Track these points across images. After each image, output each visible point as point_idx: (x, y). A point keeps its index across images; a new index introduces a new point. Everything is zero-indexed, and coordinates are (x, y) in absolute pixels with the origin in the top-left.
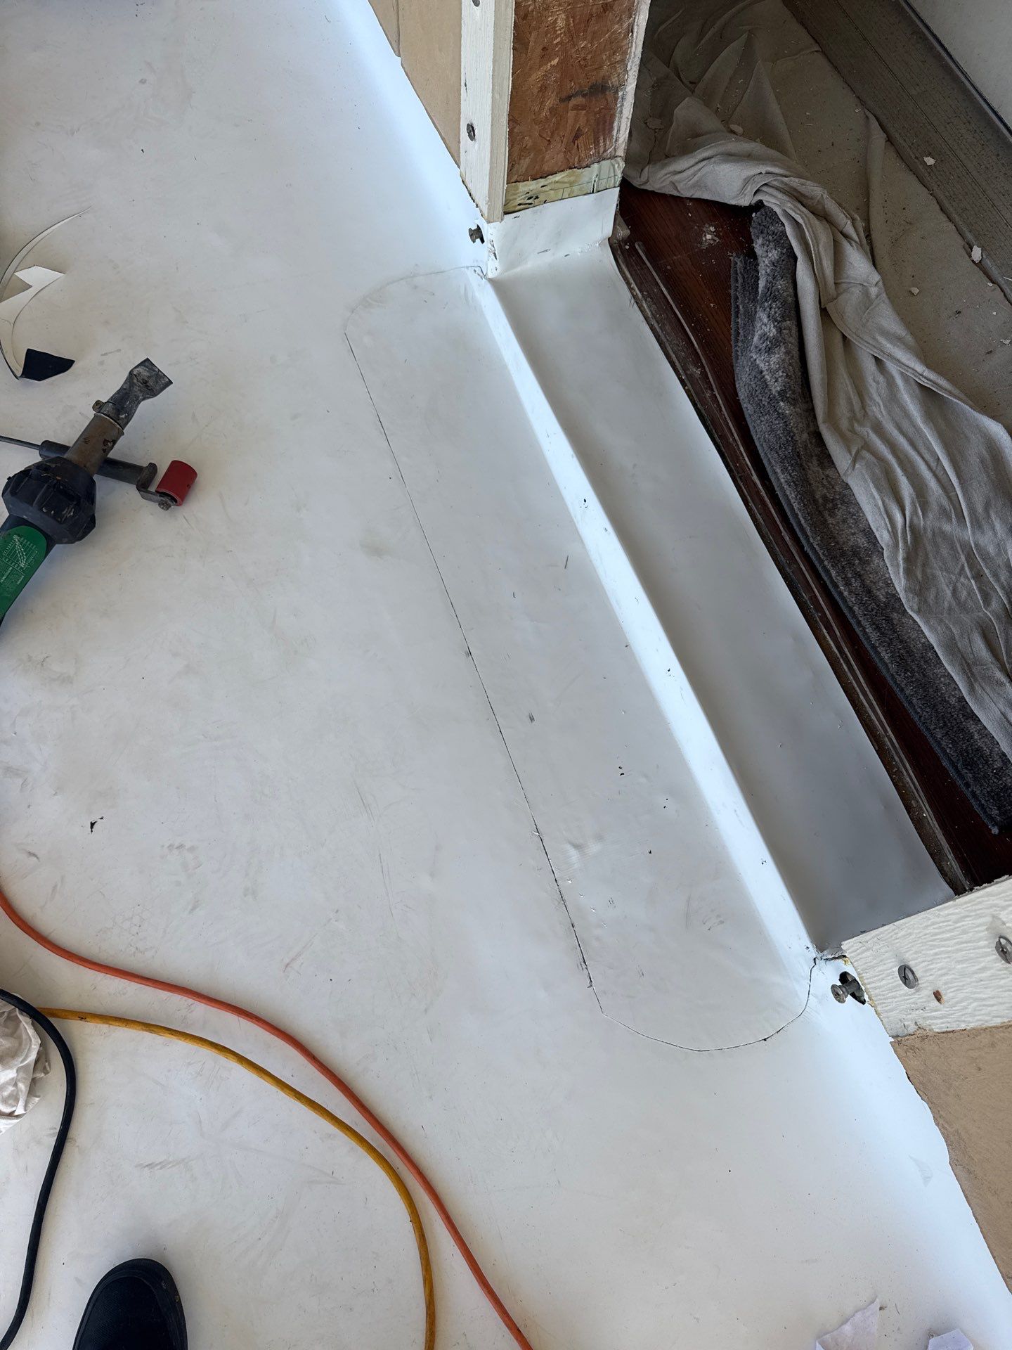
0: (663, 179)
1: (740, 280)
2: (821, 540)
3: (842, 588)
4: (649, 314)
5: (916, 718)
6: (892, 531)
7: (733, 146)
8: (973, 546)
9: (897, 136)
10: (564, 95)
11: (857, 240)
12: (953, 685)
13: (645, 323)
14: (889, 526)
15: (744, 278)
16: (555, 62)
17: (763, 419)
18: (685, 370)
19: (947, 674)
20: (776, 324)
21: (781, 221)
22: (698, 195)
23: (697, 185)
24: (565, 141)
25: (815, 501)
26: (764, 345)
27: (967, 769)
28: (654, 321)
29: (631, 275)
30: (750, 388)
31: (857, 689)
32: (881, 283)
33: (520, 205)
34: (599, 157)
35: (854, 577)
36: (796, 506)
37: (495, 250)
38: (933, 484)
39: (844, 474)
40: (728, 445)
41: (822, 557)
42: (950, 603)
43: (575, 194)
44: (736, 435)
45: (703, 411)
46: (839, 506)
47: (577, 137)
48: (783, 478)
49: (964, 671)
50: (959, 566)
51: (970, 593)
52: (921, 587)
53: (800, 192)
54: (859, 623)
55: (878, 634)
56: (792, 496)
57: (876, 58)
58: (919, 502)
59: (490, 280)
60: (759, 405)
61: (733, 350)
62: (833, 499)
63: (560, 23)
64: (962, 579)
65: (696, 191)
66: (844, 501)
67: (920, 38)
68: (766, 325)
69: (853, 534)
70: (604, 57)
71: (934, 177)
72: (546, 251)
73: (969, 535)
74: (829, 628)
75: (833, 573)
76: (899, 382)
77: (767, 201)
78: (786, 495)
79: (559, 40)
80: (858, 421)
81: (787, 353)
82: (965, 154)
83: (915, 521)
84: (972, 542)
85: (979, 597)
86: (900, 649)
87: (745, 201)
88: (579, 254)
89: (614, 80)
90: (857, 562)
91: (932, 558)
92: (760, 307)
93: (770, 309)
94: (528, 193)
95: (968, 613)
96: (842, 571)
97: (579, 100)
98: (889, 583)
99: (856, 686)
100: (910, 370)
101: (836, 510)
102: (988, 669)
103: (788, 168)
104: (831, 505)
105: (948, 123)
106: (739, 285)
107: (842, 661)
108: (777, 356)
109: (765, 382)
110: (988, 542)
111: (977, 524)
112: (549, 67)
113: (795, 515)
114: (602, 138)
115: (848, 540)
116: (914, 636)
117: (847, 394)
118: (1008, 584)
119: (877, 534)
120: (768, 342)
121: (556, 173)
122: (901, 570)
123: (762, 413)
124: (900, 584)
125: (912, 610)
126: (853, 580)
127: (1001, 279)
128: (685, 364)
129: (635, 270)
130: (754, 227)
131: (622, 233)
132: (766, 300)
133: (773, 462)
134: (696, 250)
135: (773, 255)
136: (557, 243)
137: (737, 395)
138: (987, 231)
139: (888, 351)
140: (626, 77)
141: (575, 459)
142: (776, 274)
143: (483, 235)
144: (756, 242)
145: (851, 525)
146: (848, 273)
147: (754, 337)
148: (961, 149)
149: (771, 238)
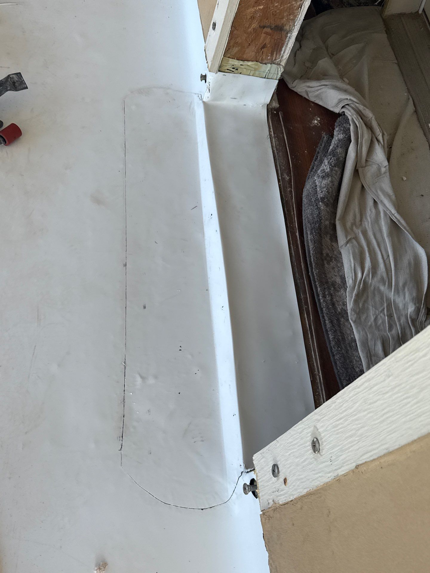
0: (302, 88)
2: (318, 272)
3: (321, 298)
4: (274, 145)
5: (336, 371)
6: (355, 280)
7: (339, 84)
8: (392, 301)
9: (420, 111)
10: (262, 25)
11: (382, 143)
13: (271, 148)
14: (354, 277)
16: (261, 7)
17: (309, 207)
18: (282, 175)
19: (359, 356)
20: (331, 167)
21: (350, 123)
22: (317, 101)
23: (317, 96)
24: (257, 47)
25: (322, 254)
26: (322, 174)
28: (276, 149)
29: (272, 125)
30: (309, 192)
31: (312, 348)
32: (387, 167)
33: (228, 69)
34: (272, 62)
35: (328, 295)
36: (311, 252)
37: (210, 88)
38: (382, 265)
39: (341, 247)
41: (316, 280)
42: (372, 323)
43: (256, 75)
44: (295, 212)
45: (284, 196)
46: (333, 261)
47: (263, 47)
48: (309, 237)
49: (367, 357)
50: (382, 308)
51: (383, 322)
52: (360, 311)
53: (361, 112)
54: (323, 317)
55: (331, 325)
56: (311, 247)
57: (421, 75)
58: (372, 271)
59: (204, 102)
60: (310, 201)
62: (331, 257)
64: (382, 315)
65: (317, 99)
66: (336, 260)
68: (326, 166)
69: (336, 276)
70: (285, 14)
73: (391, 295)
74: (308, 314)
75: (319, 289)
76: (382, 214)
77: (346, 113)
78: (308, 246)
80: (356, 226)
81: (332, 182)
83: (367, 279)
84: (392, 299)
85: (387, 326)
86: (339, 336)
87: (337, 110)
88: (251, 107)
89: (287, 27)
90: (332, 289)
91: (370, 299)
92: (327, 158)
93: (331, 159)
94: (233, 65)
95: (379, 331)
96: (323, 290)
97: (268, 30)
98: (345, 304)
99: (312, 346)
100: (388, 210)
101: (332, 262)
103: (360, 101)
104: (329, 259)
106: (322, 147)
107: (309, 332)
108: (326, 181)
109: (316, 191)
110: (400, 302)
111: (397, 291)
112: (258, 9)
113: (310, 257)
114: (275, 53)
115: (332, 277)
116: (349, 332)
117: (355, 212)
118: (404, 325)
119: (347, 279)
120: (324, 174)
121: (249, 61)
122: (353, 300)
123: (310, 204)
124: (350, 306)
125: (352, 320)
126: (328, 296)
128: (283, 173)
129: (275, 123)
130: (337, 123)
131: (275, 105)
132: (330, 155)
133: (308, 228)
134: (308, 125)
135: (340, 137)
136: (241, 97)
137: (302, 195)
139: (381, 199)
140: (294, 28)
141: (214, 194)
142: (339, 145)
143: (206, 79)
144: (335, 129)
145: (335, 271)
146: (374, 157)
147: (318, 170)
149: (343, 129)
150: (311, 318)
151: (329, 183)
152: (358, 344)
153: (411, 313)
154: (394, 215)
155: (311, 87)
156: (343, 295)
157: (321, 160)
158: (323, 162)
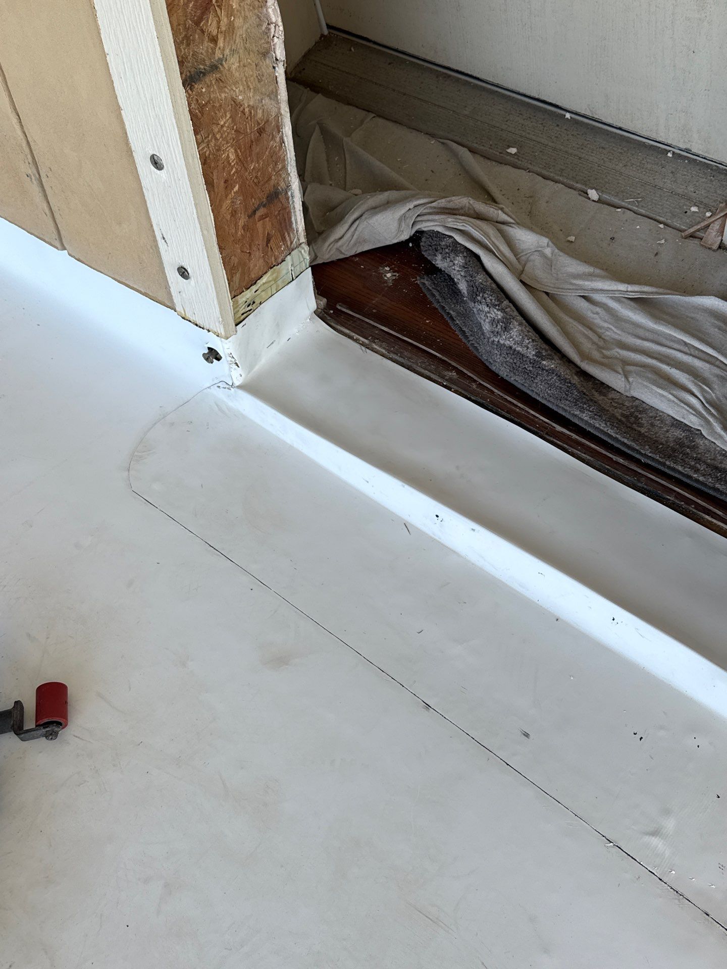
0: (329, 249)
1: (436, 294)
2: (650, 448)
3: (696, 475)
6: (695, 412)
9: (475, 145)
10: (250, 211)
11: (512, 221)
13: (385, 360)
14: (691, 410)
15: (438, 291)
16: (237, 188)
17: (536, 381)
18: (443, 377)
20: (497, 307)
21: (446, 235)
22: (360, 249)
23: (358, 242)
24: (260, 247)
25: (620, 421)
26: (499, 327)
28: (392, 355)
29: (349, 330)
30: (509, 364)
32: (550, 243)
33: (243, 314)
34: (289, 249)
35: (696, 463)
36: (611, 432)
37: (235, 360)
38: (698, 363)
39: (625, 391)
40: (518, 415)
41: (661, 460)
43: (280, 287)
45: (479, 400)
46: (639, 416)
47: (268, 241)
48: (585, 416)
53: (450, 209)
56: (602, 426)
57: (422, 103)
58: (699, 381)
59: (239, 387)
60: (525, 372)
61: (469, 345)
62: (630, 414)
63: (232, 157)
65: (357, 248)
66: (640, 411)
67: (445, 77)
68: (489, 312)
69: (667, 431)
70: (270, 170)
71: (523, 160)
72: (273, 343)
74: (709, 512)
75: (680, 468)
76: (613, 304)
77: (425, 227)
78: (596, 428)
79: (234, 170)
80: (603, 348)
81: (520, 324)
82: (534, 135)
83: (708, 396)
87: (405, 236)
88: (297, 334)
89: (283, 184)
90: (688, 450)
92: (475, 303)
93: (485, 299)
94: (246, 302)
96: (684, 463)
97: (262, 211)
98: (725, 454)
100: (616, 292)
101: (640, 420)
103: (429, 196)
104: (633, 419)
105: (507, 121)
106: (438, 297)
109: (518, 352)
112: (233, 194)
113: (616, 439)
114: (286, 234)
115: (667, 437)
117: (581, 332)
119: (684, 422)
120: (501, 324)
121: (262, 277)
123: (532, 377)
126: (698, 465)
127: (623, 203)
128: (440, 373)
129: (350, 325)
130: (426, 251)
131: (322, 303)
132: (477, 295)
133: (568, 408)
134: (386, 289)
135: (459, 261)
136: (279, 333)
137: (498, 375)
138: (589, 177)
139: (590, 287)
140: (290, 179)
141: (407, 487)
142: (471, 273)
143: (218, 353)
144: (436, 259)
145: (659, 425)
146: (521, 248)
147: (481, 327)
148: (529, 133)
149: (447, 250)
151: (520, 328)
154: (627, 291)
155: (341, 238)
156: (708, 445)
157: (458, 313)
158: (476, 312)
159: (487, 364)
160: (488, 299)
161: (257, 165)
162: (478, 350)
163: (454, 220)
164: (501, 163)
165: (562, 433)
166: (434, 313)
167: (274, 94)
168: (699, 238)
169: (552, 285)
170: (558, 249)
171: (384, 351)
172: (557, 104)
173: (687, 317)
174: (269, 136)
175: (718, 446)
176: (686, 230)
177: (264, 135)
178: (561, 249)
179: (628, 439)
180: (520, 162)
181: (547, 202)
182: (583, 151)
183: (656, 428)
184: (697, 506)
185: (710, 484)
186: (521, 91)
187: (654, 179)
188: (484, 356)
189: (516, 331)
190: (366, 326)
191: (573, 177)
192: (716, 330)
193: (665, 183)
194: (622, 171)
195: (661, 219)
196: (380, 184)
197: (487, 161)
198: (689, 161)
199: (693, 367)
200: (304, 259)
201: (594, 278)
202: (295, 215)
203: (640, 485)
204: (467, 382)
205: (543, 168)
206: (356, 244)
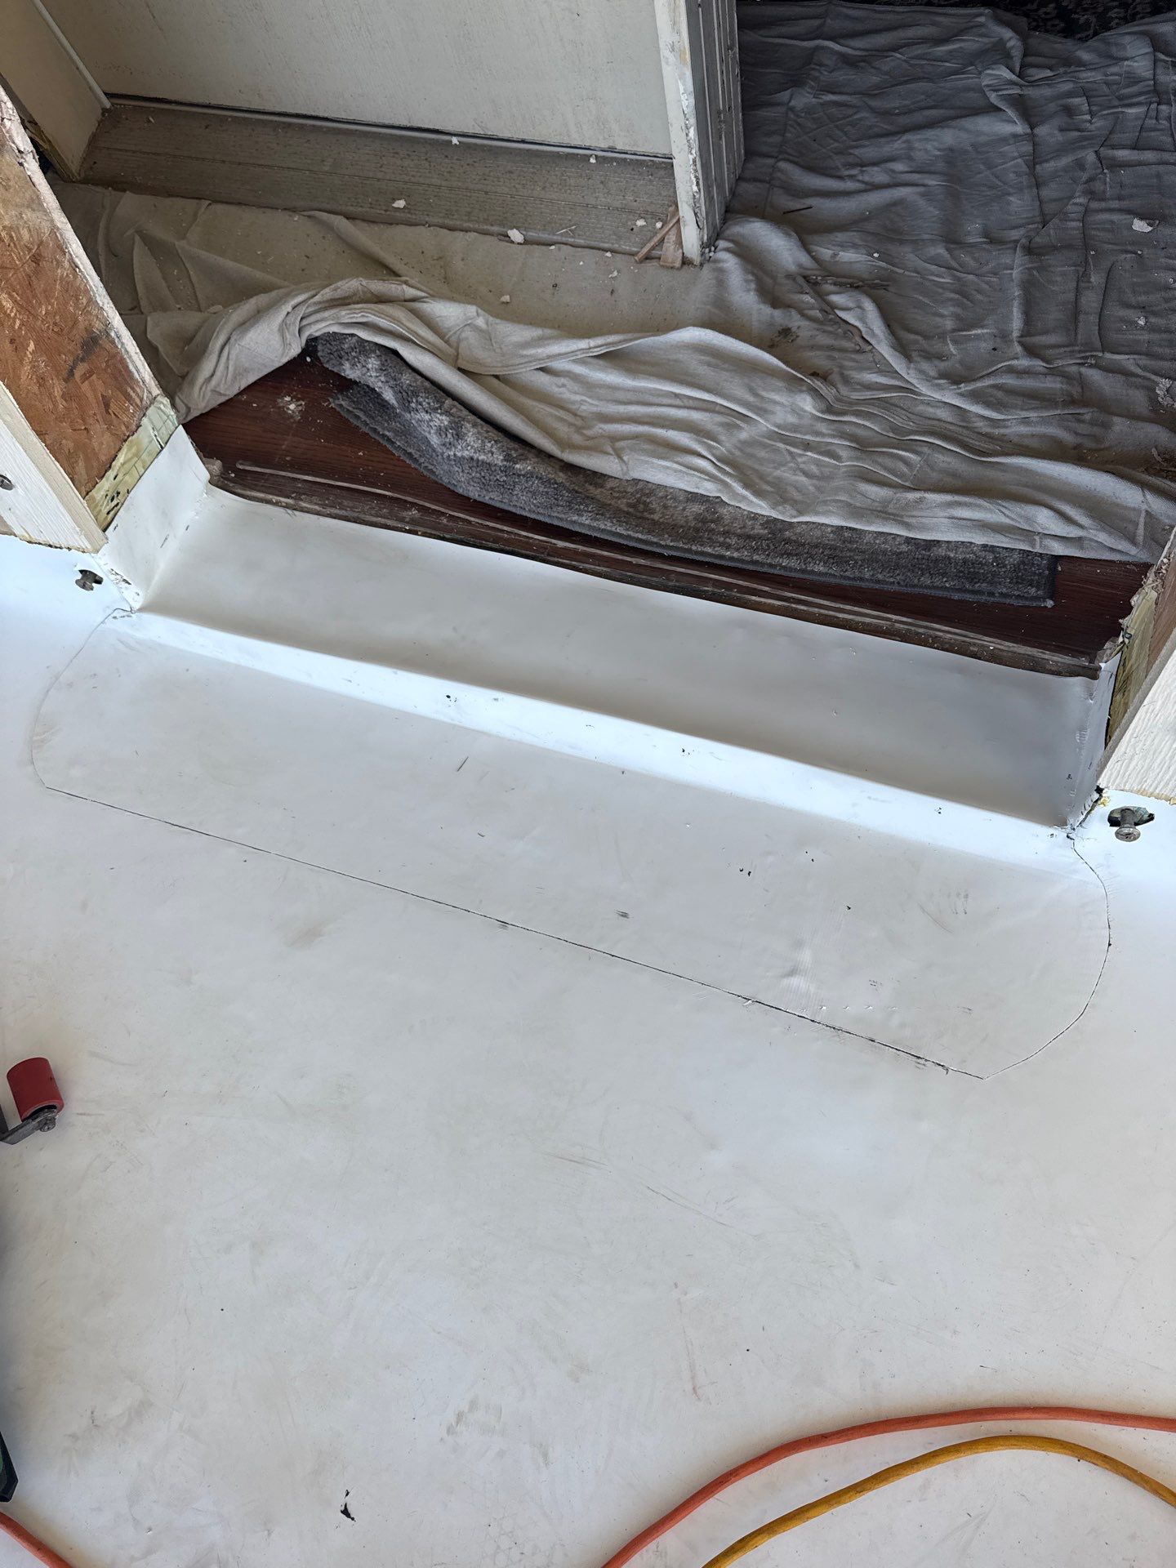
0: (202, 394)
1: (361, 414)
2: (669, 536)
3: (729, 553)
5: (896, 588)
6: (709, 477)
8: (776, 430)
9: (351, 209)
10: (65, 373)
11: (423, 294)
12: (890, 538)
13: (321, 518)
14: (703, 476)
15: (361, 410)
16: (32, 347)
17: (515, 493)
18: (402, 520)
19: (875, 535)
20: (439, 411)
21: (347, 335)
22: (244, 384)
23: (237, 375)
24: (99, 417)
25: (628, 513)
26: (449, 436)
27: (976, 583)
28: (328, 509)
29: (263, 492)
30: (476, 480)
31: (830, 613)
32: (480, 311)
33: (108, 513)
34: (141, 409)
35: (725, 538)
36: (620, 530)
37: (122, 577)
38: (696, 416)
39: (623, 474)
41: (685, 547)
42: (812, 485)
43: (149, 463)
44: (505, 528)
45: (454, 536)
46: (648, 500)
47: (107, 406)
48: (585, 520)
50: (786, 453)
51: (818, 463)
52: (779, 494)
53: (340, 298)
54: (771, 565)
55: (795, 558)
56: (608, 525)
57: (265, 170)
58: (703, 437)
59: (141, 610)
60: (500, 485)
61: (422, 470)
62: (638, 500)
63: (8, 305)
64: (800, 460)
65: (240, 382)
66: (648, 494)
67: (284, 128)
68: (431, 420)
69: (684, 509)
70: (71, 309)
71: (417, 212)
72: (166, 539)
73: (764, 425)
74: (755, 592)
75: (709, 550)
76: (579, 369)
77: (316, 331)
78: (603, 531)
79: (18, 323)
80: (584, 428)
81: (474, 425)
82: (420, 176)
83: (717, 453)
84: (773, 428)
85: (827, 459)
86: (823, 552)
87: (295, 350)
88: (197, 517)
89: (98, 326)
90: (713, 525)
91: (760, 468)
92: (410, 413)
93: (421, 404)
94: (107, 495)
95: (833, 478)
96: (712, 543)
97: (81, 369)
98: (755, 517)
99: (825, 612)
100: (577, 353)
101: (650, 505)
102: (898, 500)
103: (308, 289)
104: (642, 506)
105: (381, 167)
106: (363, 418)
107: (794, 606)
109: (483, 462)
110: (782, 416)
111: (761, 411)
112: (30, 356)
113: (629, 537)
114: (129, 390)
115: (686, 517)
116: (819, 533)
117: (552, 415)
118: (833, 430)
119: (701, 491)
120: (450, 431)
121: (116, 456)
122: (752, 498)
123: (509, 489)
124: (763, 508)
125: (795, 517)
126: (728, 540)
127: (555, 237)
128: (396, 516)
129: (262, 486)
130: (328, 361)
131: (215, 467)
132: (409, 402)
133: (563, 516)
134: (294, 425)
135: (373, 364)
136: (170, 524)
137: (469, 499)
138: (504, 213)
139: (545, 355)
140: (105, 314)
141: (400, 673)
142: (393, 375)
143: (96, 575)
144: (344, 370)
145: (673, 505)
146: (446, 326)
147: (429, 442)
148: (413, 176)
149: (353, 354)
150: (766, 589)
151: (476, 430)
152: (853, 525)
153: (814, 407)
154: (590, 348)
155: (212, 375)
156: (733, 512)
157: (395, 432)
158: (416, 425)
159: (452, 488)
160: (424, 403)
161: (50, 307)
162: (435, 472)
163: (348, 312)
164: (391, 224)
165: (565, 548)
166: (364, 440)
167: (36, 202)
168: (656, 258)
169: (500, 365)
170: (492, 316)
171: (317, 507)
172: (436, 128)
173: (669, 360)
174: (52, 262)
175: (745, 510)
176: (639, 252)
177: (43, 264)
178: (496, 316)
179: (642, 533)
180: (414, 217)
181: (463, 260)
182: (486, 182)
183: (671, 510)
184: (741, 589)
185: (747, 559)
186: (387, 122)
187: (583, 197)
188: (444, 478)
189: (471, 435)
190: (283, 481)
191: (484, 219)
192: (706, 367)
193: (597, 198)
194: (541, 196)
195: (606, 246)
196: (242, 291)
197: (372, 226)
198: (618, 163)
199: (692, 421)
200: (168, 417)
201: (546, 342)
202: (133, 361)
203: (670, 584)
204: (433, 518)
205: (444, 217)
206: (235, 378)
